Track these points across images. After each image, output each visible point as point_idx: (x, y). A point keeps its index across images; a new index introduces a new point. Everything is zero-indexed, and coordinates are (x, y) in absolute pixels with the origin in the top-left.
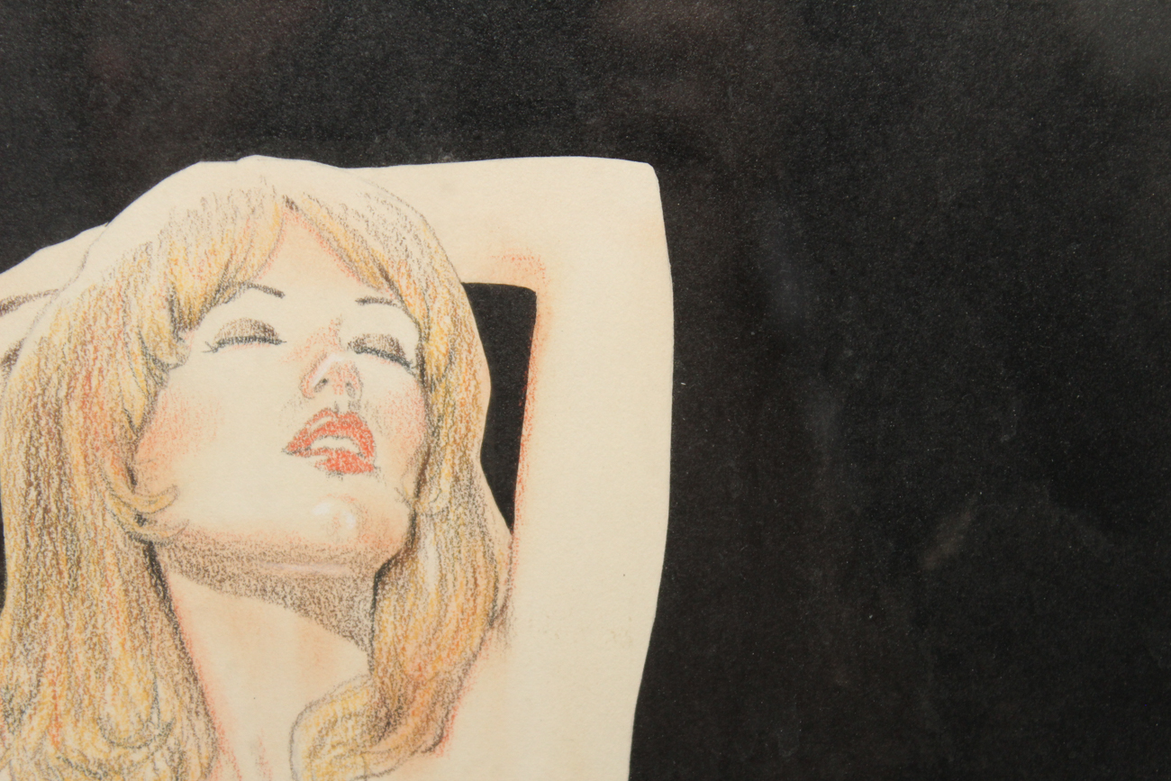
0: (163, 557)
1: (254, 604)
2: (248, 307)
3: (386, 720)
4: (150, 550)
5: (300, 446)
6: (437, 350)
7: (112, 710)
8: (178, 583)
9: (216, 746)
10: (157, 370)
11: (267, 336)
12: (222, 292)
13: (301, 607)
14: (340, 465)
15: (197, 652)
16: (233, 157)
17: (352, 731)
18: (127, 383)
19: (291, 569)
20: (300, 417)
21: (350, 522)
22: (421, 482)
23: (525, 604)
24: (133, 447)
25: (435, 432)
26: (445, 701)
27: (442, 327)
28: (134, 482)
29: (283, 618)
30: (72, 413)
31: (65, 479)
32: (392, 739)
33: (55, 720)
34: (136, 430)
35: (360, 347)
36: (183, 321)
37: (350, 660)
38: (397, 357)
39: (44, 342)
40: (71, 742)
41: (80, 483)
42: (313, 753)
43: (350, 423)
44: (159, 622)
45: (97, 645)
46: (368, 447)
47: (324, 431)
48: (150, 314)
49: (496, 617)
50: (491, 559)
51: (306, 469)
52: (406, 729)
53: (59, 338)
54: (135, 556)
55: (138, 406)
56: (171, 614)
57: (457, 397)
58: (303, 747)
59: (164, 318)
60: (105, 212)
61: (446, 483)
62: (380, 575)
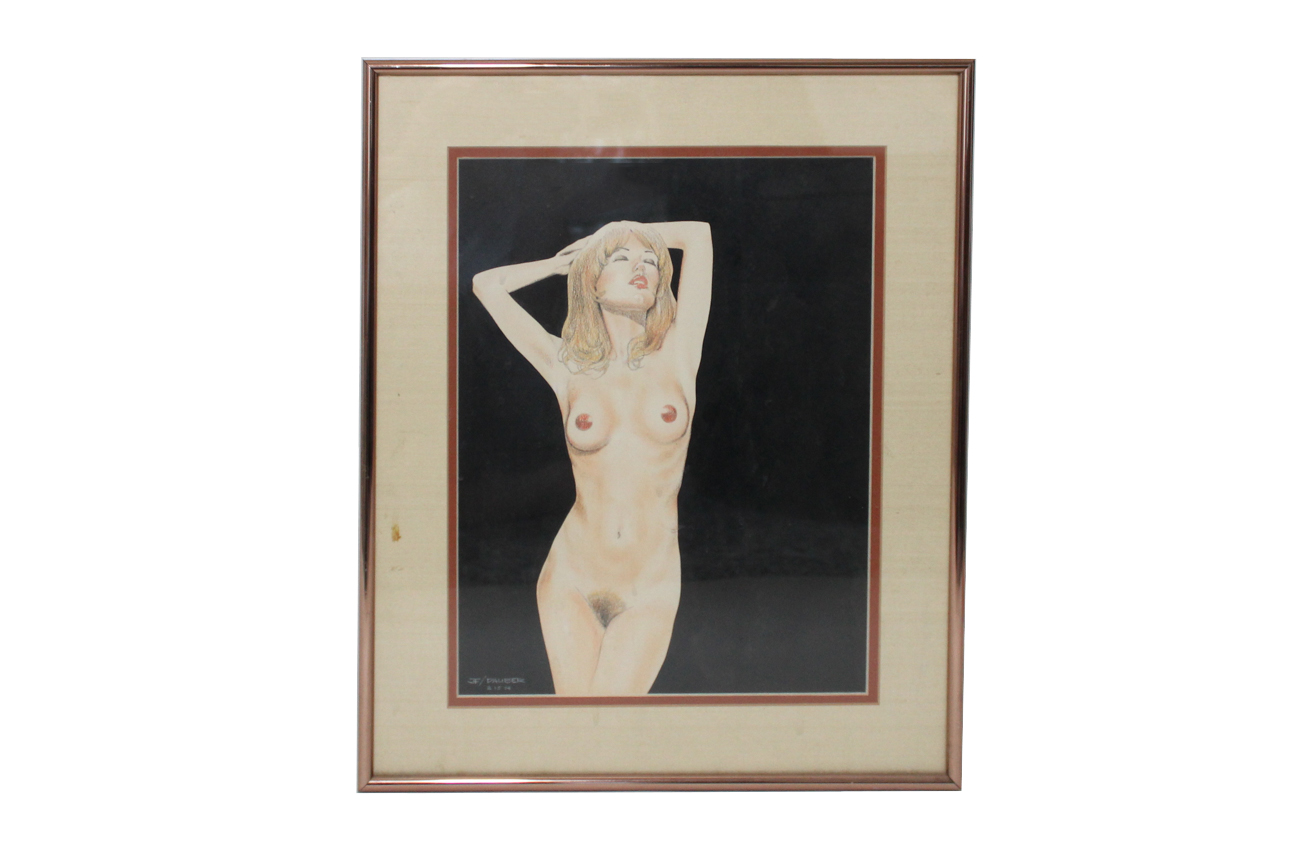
0: (602, 306)
1: (621, 317)
2: (622, 252)
3: (648, 342)
4: (599, 305)
5: (632, 283)
6: (662, 262)
7: (589, 339)
8: (605, 312)
9: (612, 348)
10: (602, 266)
11: (625, 259)
12: (616, 249)
13: (631, 318)
14: (640, 287)
15: (608, 327)
16: (619, 221)
17: (641, 345)
18: (596, 268)
19: (629, 309)
20: (631, 277)
21: (642, 299)
22: (657, 291)
23: (679, 318)
24: (596, 282)
25: (661, 280)
26: (661, 339)
27: (663, 257)
28: (596, 289)
29: (627, 320)
30: (584, 275)
31: (582, 289)
32: (650, 347)
33: (578, 341)
34: (597, 279)
35: (645, 262)
36: (608, 255)
37: (641, 330)
38: (653, 263)
39: (578, 260)
40: (581, 346)
41: (585, 290)
42: (633, 349)
43: (642, 278)
44: (600, 320)
45: (587, 325)
46: (646, 283)
47: (638, 279)
48: (601, 254)
49: (673, 321)
50: (672, 307)
51: (633, 287)
52: (653, 344)
53: (582, 259)
54: (596, 306)
55: (597, 274)
56: (603, 319)
57: (666, 272)
58: (630, 348)
59: (604, 256)
60: (591, 232)
61: (663, 291)
62: (648, 311)
